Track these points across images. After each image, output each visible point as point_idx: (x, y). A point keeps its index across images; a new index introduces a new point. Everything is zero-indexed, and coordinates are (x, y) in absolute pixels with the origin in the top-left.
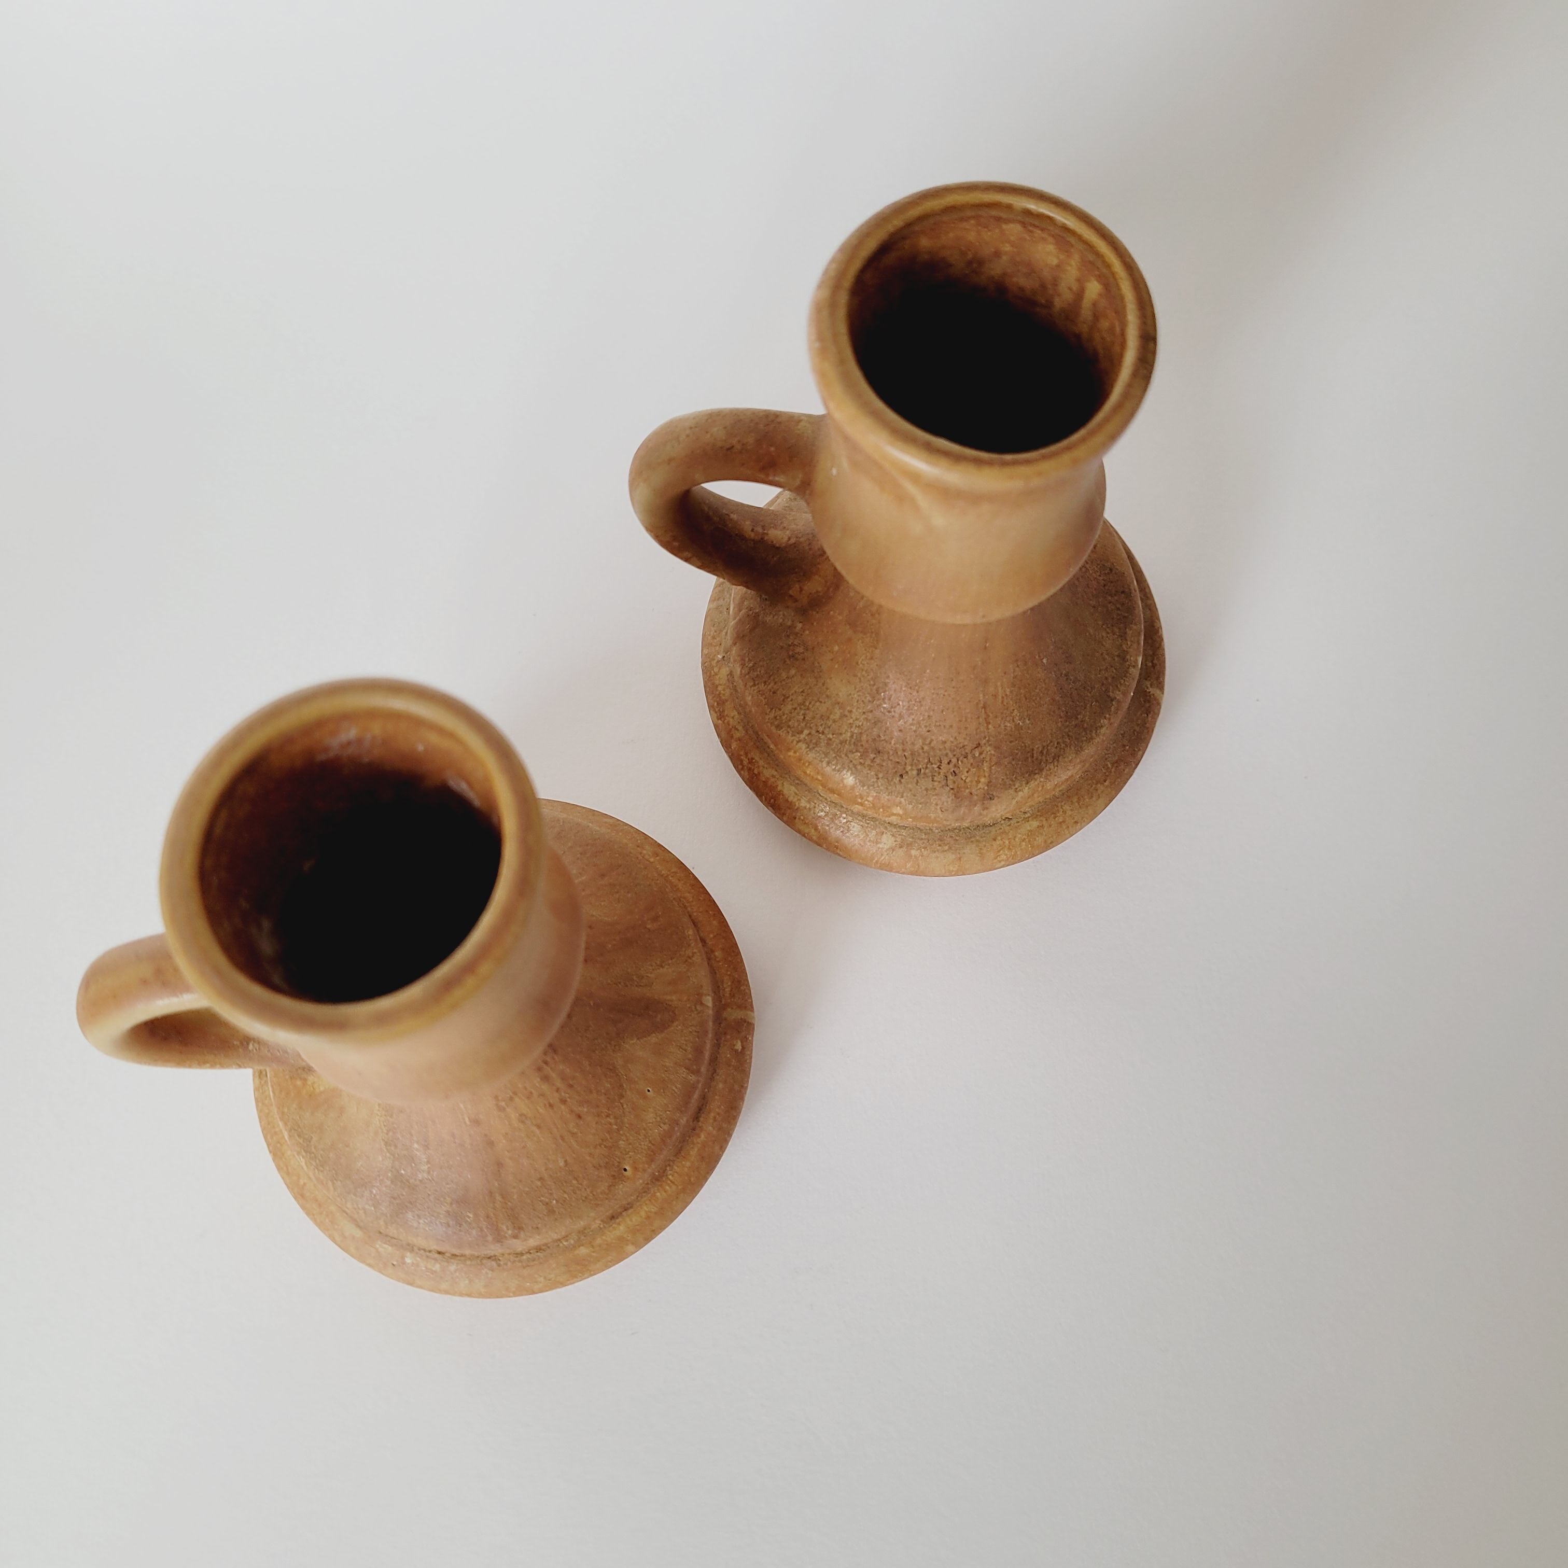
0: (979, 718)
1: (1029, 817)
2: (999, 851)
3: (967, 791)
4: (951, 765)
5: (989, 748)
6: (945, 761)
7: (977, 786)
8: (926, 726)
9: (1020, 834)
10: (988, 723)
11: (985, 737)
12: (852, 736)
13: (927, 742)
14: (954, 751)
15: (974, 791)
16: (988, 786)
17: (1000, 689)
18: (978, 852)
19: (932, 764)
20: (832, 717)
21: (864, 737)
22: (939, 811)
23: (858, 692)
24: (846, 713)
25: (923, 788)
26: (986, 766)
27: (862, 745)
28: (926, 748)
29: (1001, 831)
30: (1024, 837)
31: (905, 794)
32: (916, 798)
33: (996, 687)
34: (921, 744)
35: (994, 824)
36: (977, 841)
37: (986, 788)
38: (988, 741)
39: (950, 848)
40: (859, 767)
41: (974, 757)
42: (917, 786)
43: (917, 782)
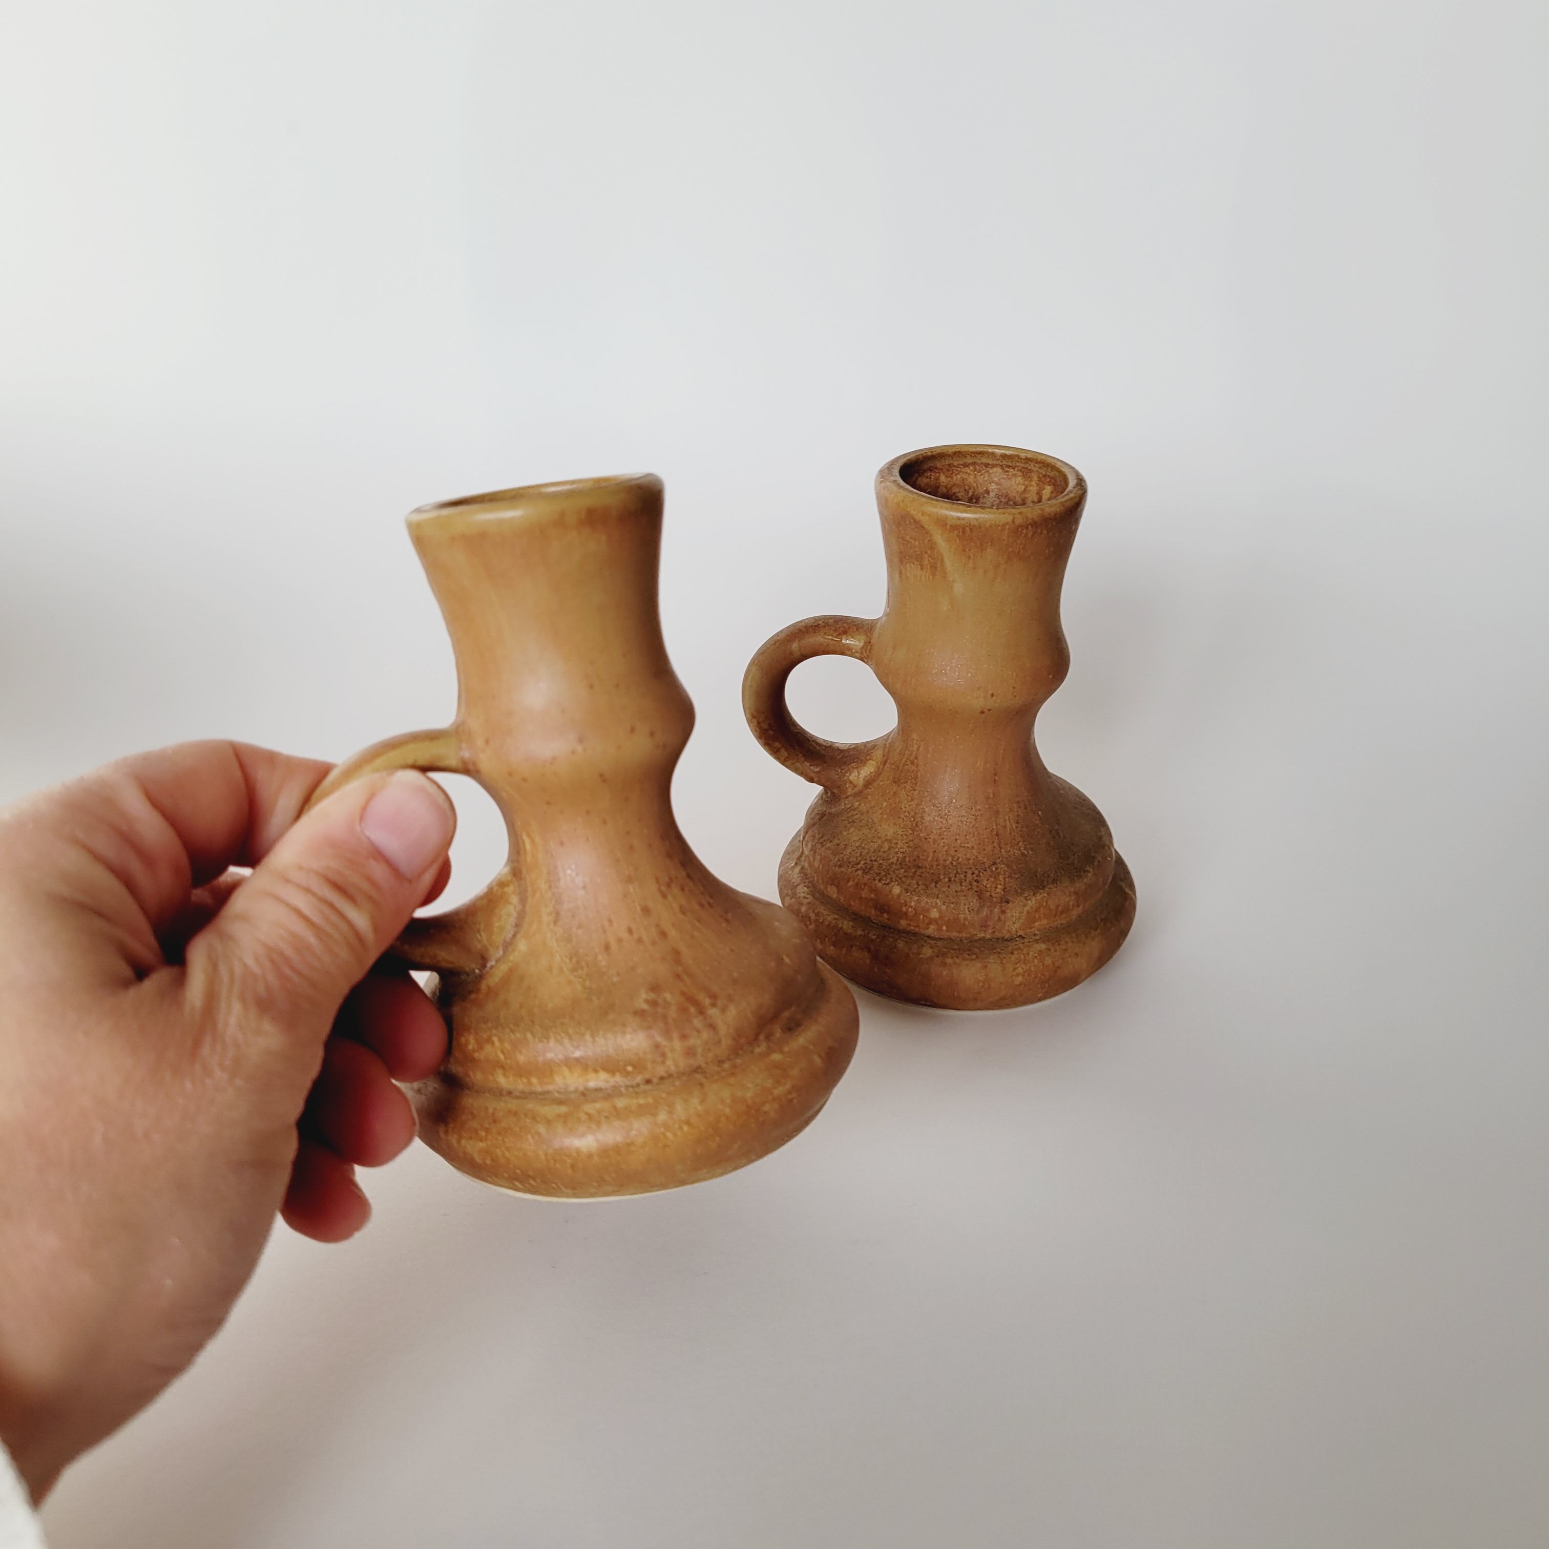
0: (993, 842)
1: (1038, 940)
2: (1016, 964)
3: (988, 894)
4: (975, 875)
5: (1002, 866)
6: (970, 872)
7: (995, 890)
8: (954, 847)
9: (1032, 951)
10: (1001, 848)
11: (999, 858)
12: (898, 860)
13: (956, 859)
14: (976, 866)
15: (993, 894)
16: (1004, 891)
17: (1008, 822)
18: (999, 962)
19: (959, 874)
20: (882, 850)
21: (907, 859)
22: (967, 911)
23: (902, 829)
24: (893, 845)
25: (954, 891)
26: (1001, 877)
27: (906, 865)
28: (955, 863)
29: (1017, 947)
30: (1036, 955)
31: (940, 896)
32: (948, 898)
33: (1005, 820)
34: (951, 860)
35: (1011, 939)
36: (999, 953)
37: (1003, 892)
38: (1002, 861)
39: (977, 957)
40: (903, 879)
41: (992, 871)
42: (950, 890)
43: (949, 887)
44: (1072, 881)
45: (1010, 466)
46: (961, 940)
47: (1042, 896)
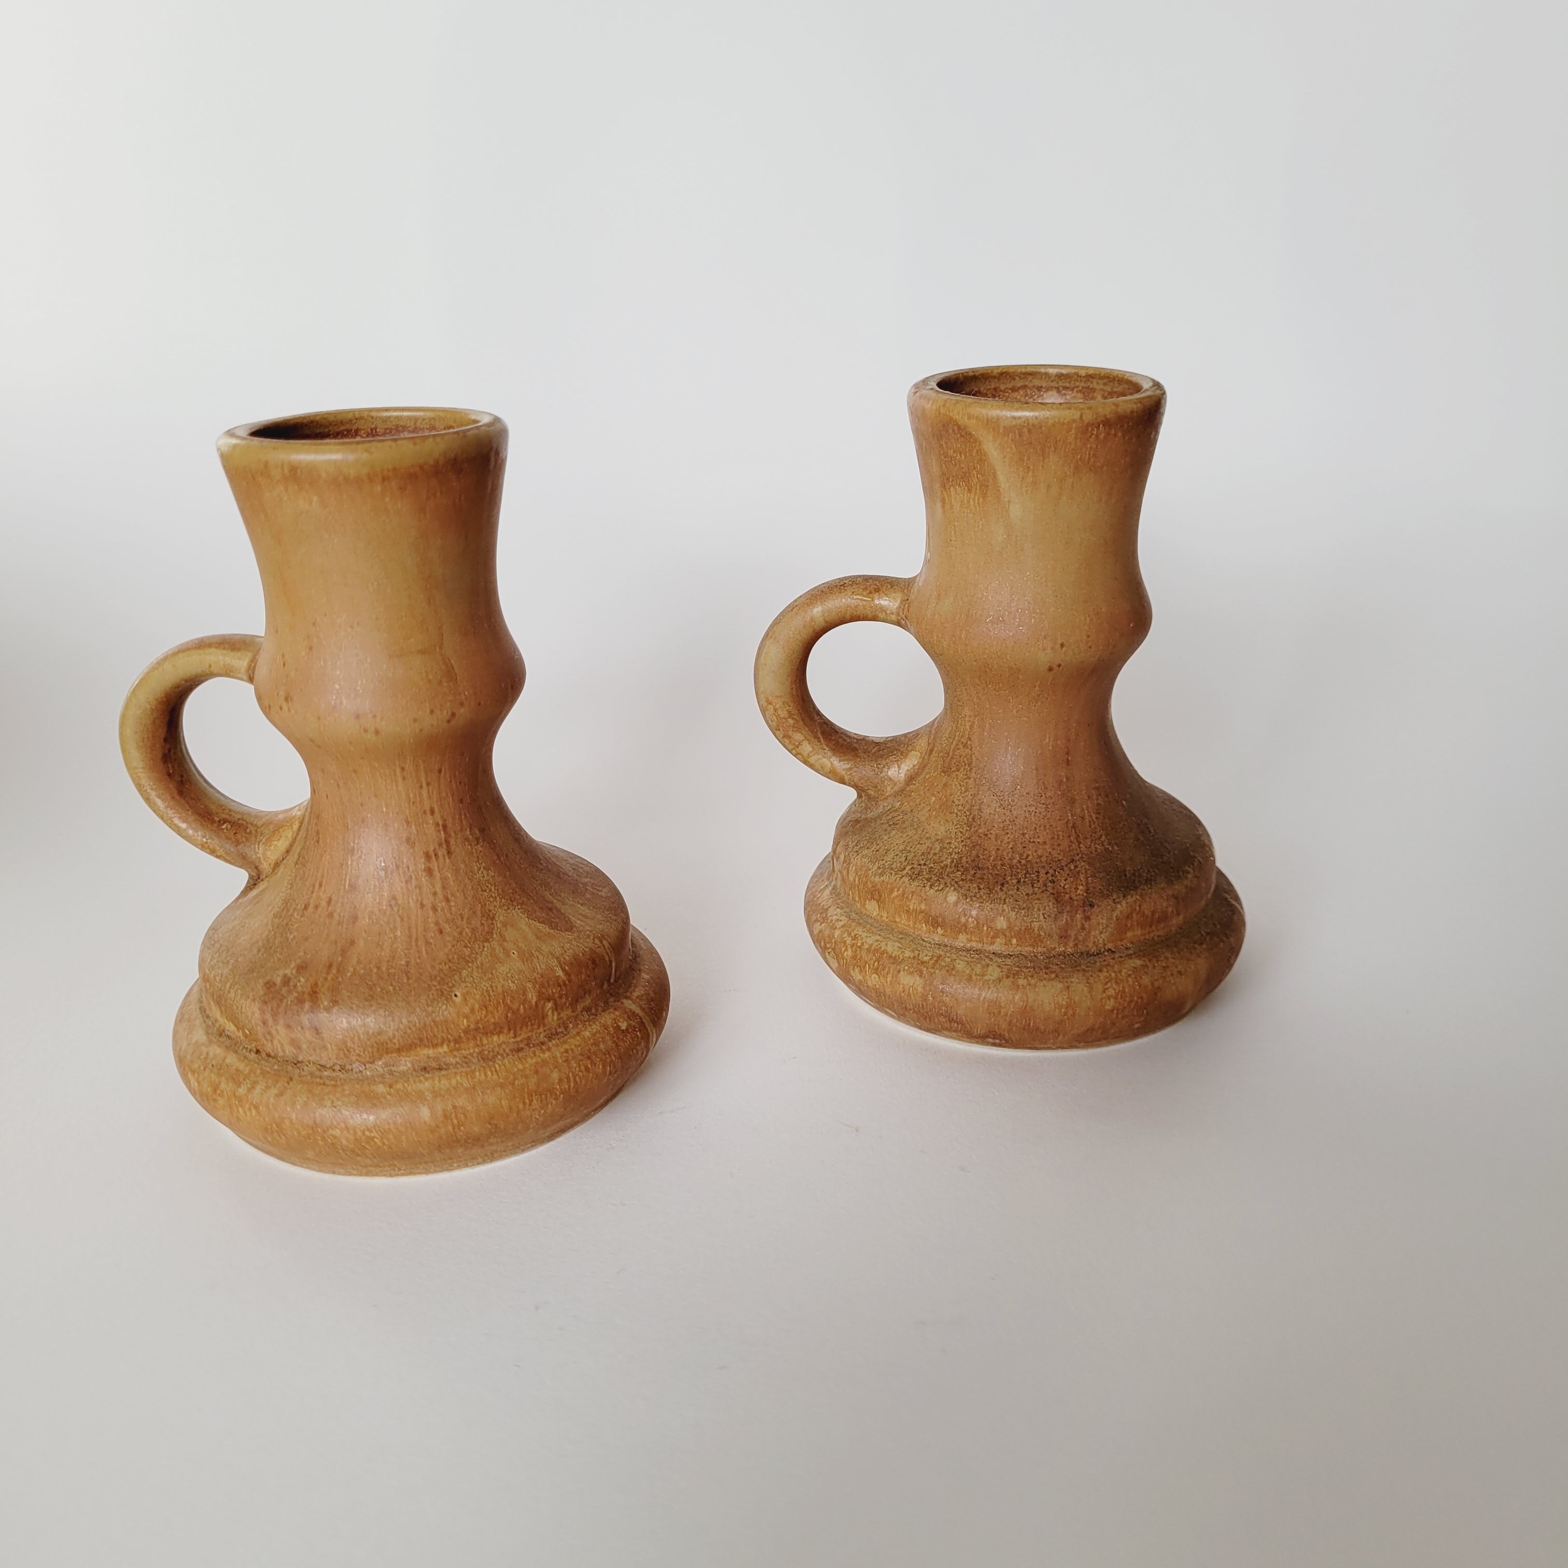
0: (1069, 836)
1: (1131, 955)
2: (1106, 984)
3: (1067, 896)
4: (1049, 875)
5: (1083, 864)
6: (1043, 872)
7: (1076, 892)
8: (1022, 843)
9: (1125, 969)
10: (1079, 843)
11: (1078, 854)
12: (952, 862)
13: (1024, 857)
14: (1050, 864)
15: (1073, 896)
16: (1087, 893)
17: (1086, 812)
18: (1085, 981)
19: (1030, 874)
20: (933, 852)
21: (964, 859)
22: (1042, 917)
23: (956, 825)
24: (945, 845)
25: (1024, 894)
26: (1082, 877)
27: (963, 866)
28: (1023, 862)
29: (1106, 963)
30: (1129, 972)
31: (1007, 901)
32: (1018, 903)
33: (1083, 810)
34: (1018, 858)
35: (1098, 954)
36: (1084, 970)
37: (1085, 894)
38: (1082, 858)
39: (1057, 976)
40: (961, 882)
41: (1071, 870)
42: (1018, 893)
43: (1018, 889)
44: (1170, 883)
45: (1068, 388)
46: (1035, 956)
47: (1134, 898)
